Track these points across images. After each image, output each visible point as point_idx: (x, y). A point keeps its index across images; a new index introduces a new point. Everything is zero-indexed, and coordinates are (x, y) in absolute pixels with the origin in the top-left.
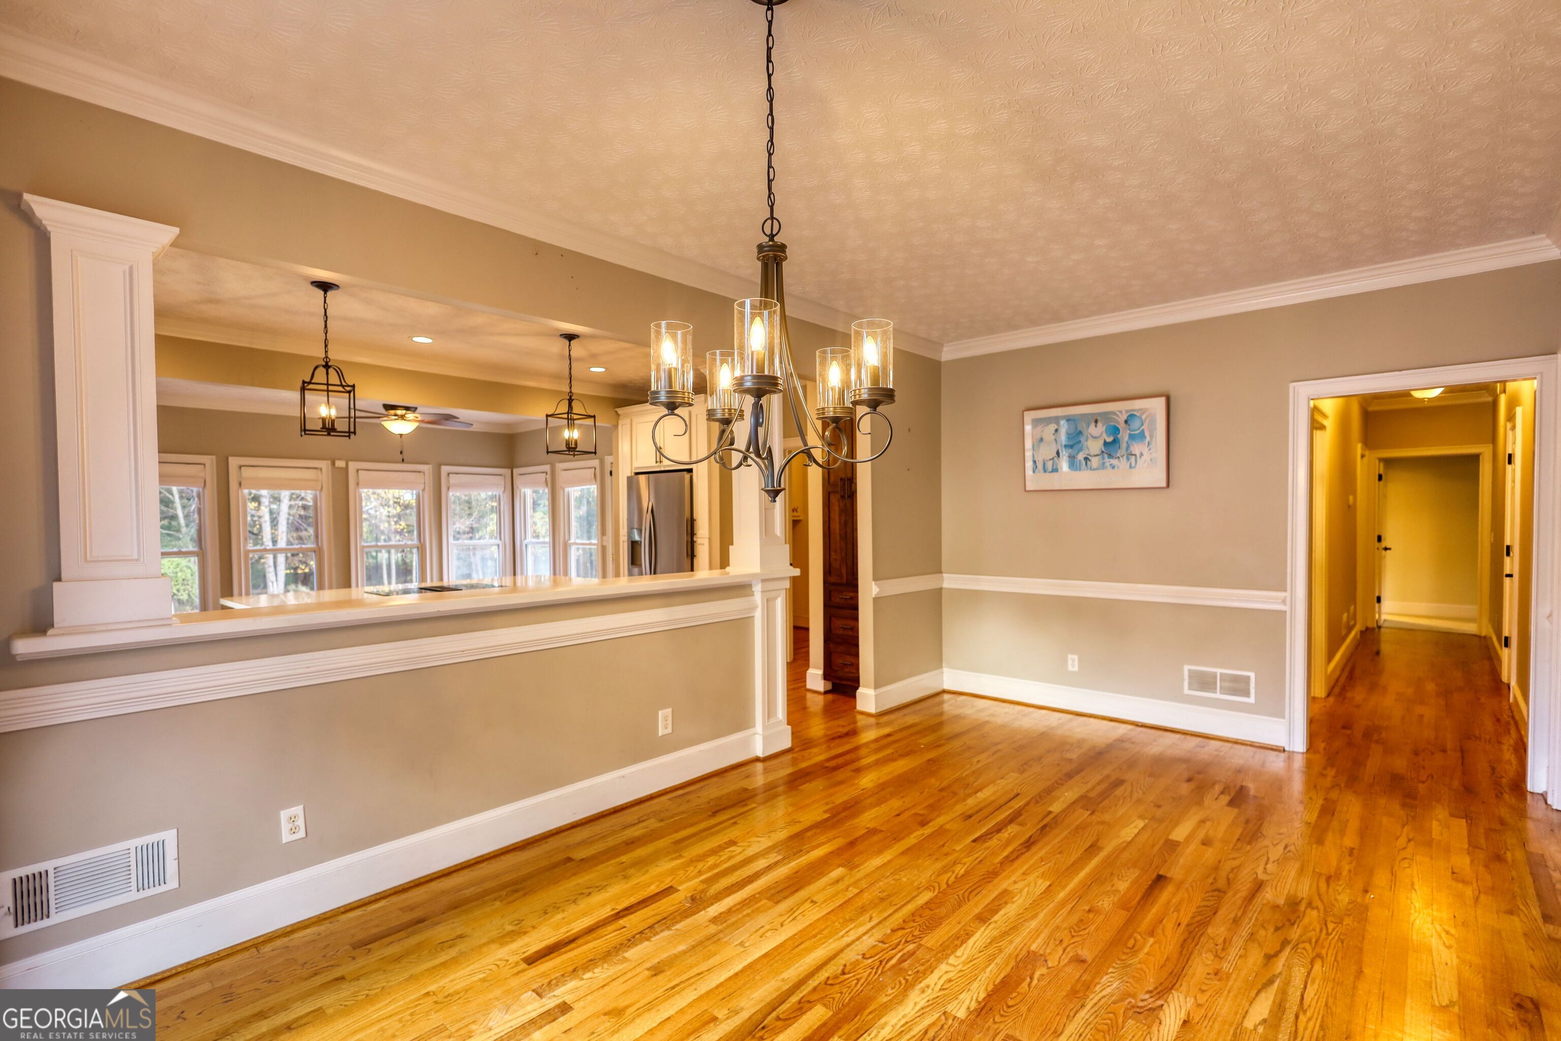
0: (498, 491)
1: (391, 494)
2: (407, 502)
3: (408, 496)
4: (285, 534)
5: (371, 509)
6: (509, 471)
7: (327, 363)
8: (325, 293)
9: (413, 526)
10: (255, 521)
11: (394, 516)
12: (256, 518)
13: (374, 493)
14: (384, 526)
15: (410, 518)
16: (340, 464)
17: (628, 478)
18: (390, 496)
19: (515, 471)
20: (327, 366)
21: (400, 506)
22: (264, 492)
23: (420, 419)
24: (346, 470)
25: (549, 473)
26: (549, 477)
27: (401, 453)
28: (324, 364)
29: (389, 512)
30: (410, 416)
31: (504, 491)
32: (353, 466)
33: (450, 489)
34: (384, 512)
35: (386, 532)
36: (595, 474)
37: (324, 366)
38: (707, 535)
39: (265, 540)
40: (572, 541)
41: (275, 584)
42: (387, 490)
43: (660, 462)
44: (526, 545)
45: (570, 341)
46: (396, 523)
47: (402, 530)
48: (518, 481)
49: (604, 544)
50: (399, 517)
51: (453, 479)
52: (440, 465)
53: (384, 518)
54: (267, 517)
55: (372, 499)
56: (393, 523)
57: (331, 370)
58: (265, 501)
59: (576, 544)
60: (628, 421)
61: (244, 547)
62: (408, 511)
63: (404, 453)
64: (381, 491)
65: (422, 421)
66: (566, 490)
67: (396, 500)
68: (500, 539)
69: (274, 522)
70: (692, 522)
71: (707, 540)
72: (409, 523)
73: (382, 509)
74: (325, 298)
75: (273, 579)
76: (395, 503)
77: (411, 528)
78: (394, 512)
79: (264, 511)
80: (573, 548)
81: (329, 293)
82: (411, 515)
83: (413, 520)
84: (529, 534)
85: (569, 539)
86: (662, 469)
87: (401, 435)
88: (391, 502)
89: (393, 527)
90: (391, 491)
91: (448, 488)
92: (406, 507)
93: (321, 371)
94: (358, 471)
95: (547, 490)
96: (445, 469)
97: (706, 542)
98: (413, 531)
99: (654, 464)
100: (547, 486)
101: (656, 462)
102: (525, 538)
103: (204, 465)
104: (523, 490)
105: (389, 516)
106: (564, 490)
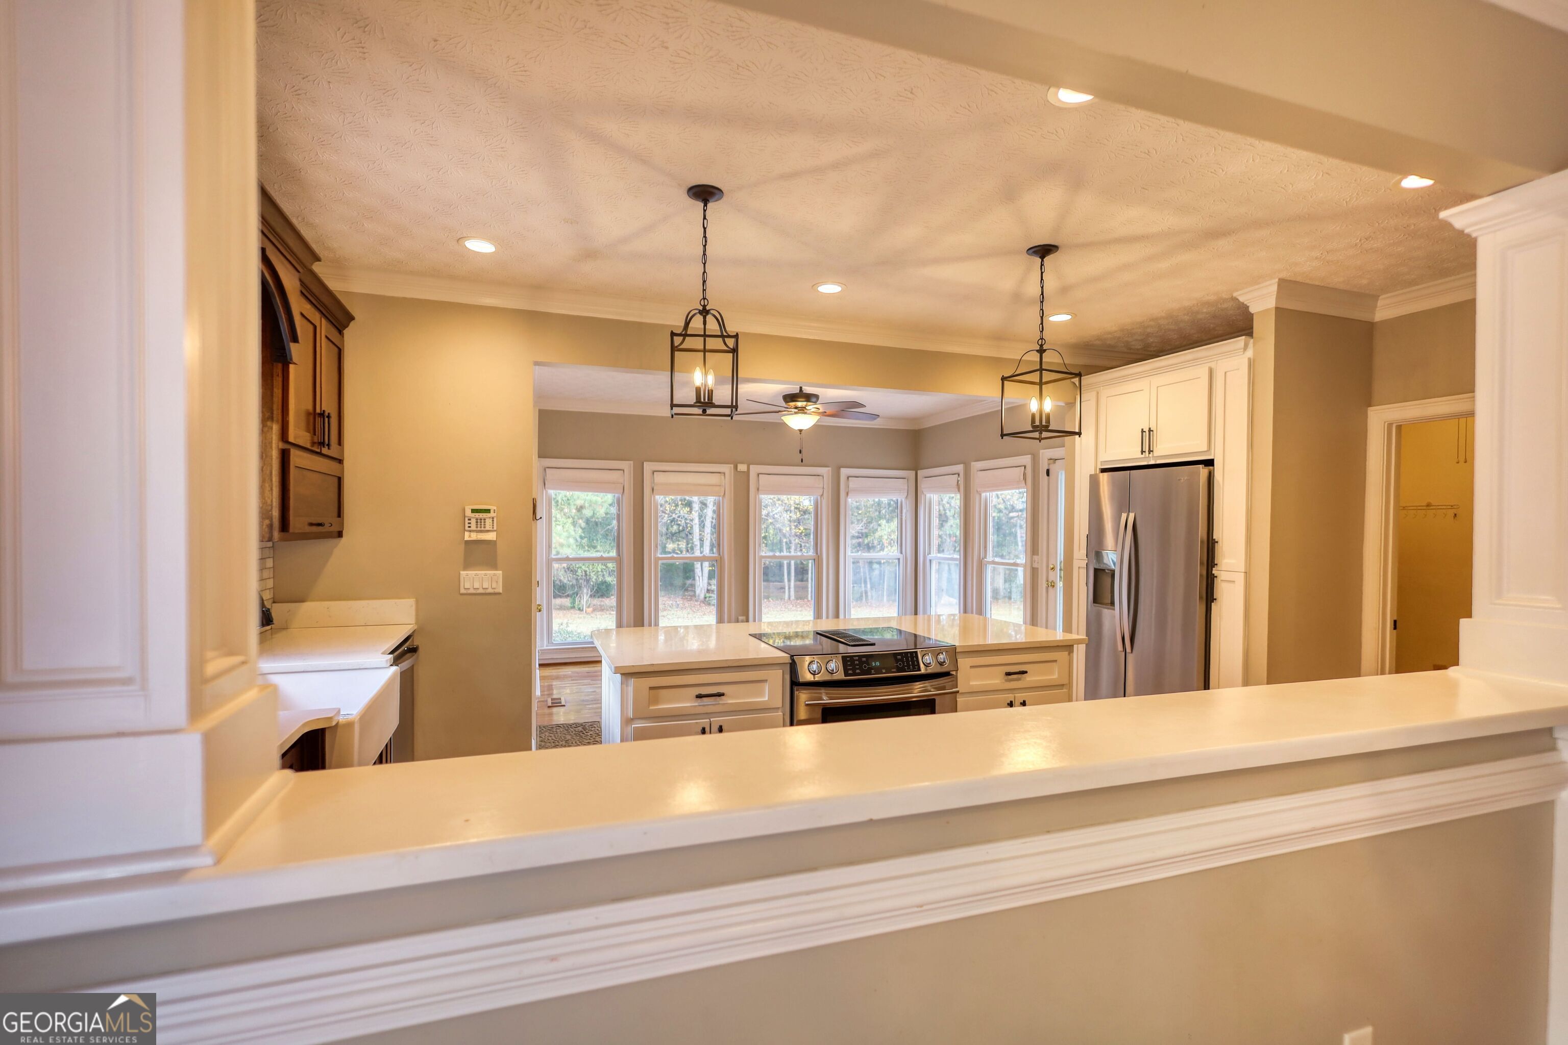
0: (900, 497)
1: (794, 499)
2: (805, 508)
3: (807, 502)
4: (709, 535)
5: (776, 514)
6: (913, 473)
7: (704, 306)
8: (705, 205)
9: (810, 530)
10: (688, 523)
11: (794, 521)
12: (688, 521)
13: (779, 500)
14: (786, 530)
15: (807, 522)
16: (742, 467)
17: (1091, 476)
18: (792, 502)
19: (919, 472)
20: (704, 312)
21: (800, 511)
22: (695, 499)
23: (821, 410)
24: (747, 473)
25: (962, 475)
26: (961, 479)
27: (800, 452)
28: (701, 308)
29: (790, 517)
30: (811, 407)
31: (907, 497)
32: (754, 469)
33: (850, 494)
34: (786, 516)
35: (788, 535)
36: (1025, 474)
37: (701, 312)
38: (1242, 567)
39: (694, 540)
40: (990, 558)
41: (701, 578)
42: (789, 497)
43: (1150, 451)
44: (930, 560)
45: (1042, 258)
46: (796, 526)
47: (801, 533)
48: (923, 485)
49: (1035, 565)
50: (799, 521)
51: (853, 483)
52: (839, 468)
53: (787, 522)
54: (696, 521)
55: (777, 505)
56: (793, 527)
57: (709, 318)
58: (696, 507)
59: (993, 563)
60: (1094, 394)
61: (655, 555)
62: (806, 516)
63: (803, 451)
64: (784, 497)
65: (824, 414)
66: (983, 495)
67: (796, 506)
68: (901, 553)
69: (702, 526)
70: (1210, 545)
71: (1242, 576)
72: (806, 527)
73: (785, 515)
74: (705, 211)
75: (700, 574)
76: (796, 508)
77: (808, 531)
78: (794, 517)
79: (695, 515)
80: (990, 568)
81: (710, 205)
82: (808, 519)
83: (811, 525)
84: (934, 548)
85: (985, 557)
86: (1152, 462)
87: (801, 431)
88: (793, 508)
89: (793, 531)
90: (793, 497)
91: (847, 494)
92: (805, 512)
93: (698, 320)
94: (758, 475)
95: (958, 496)
96: (844, 472)
97: (1240, 579)
98: (810, 534)
99: (1139, 455)
100: (959, 491)
101: (1142, 452)
102: (930, 553)
103: (624, 470)
104: (928, 496)
105: (790, 521)
106: (980, 495)
